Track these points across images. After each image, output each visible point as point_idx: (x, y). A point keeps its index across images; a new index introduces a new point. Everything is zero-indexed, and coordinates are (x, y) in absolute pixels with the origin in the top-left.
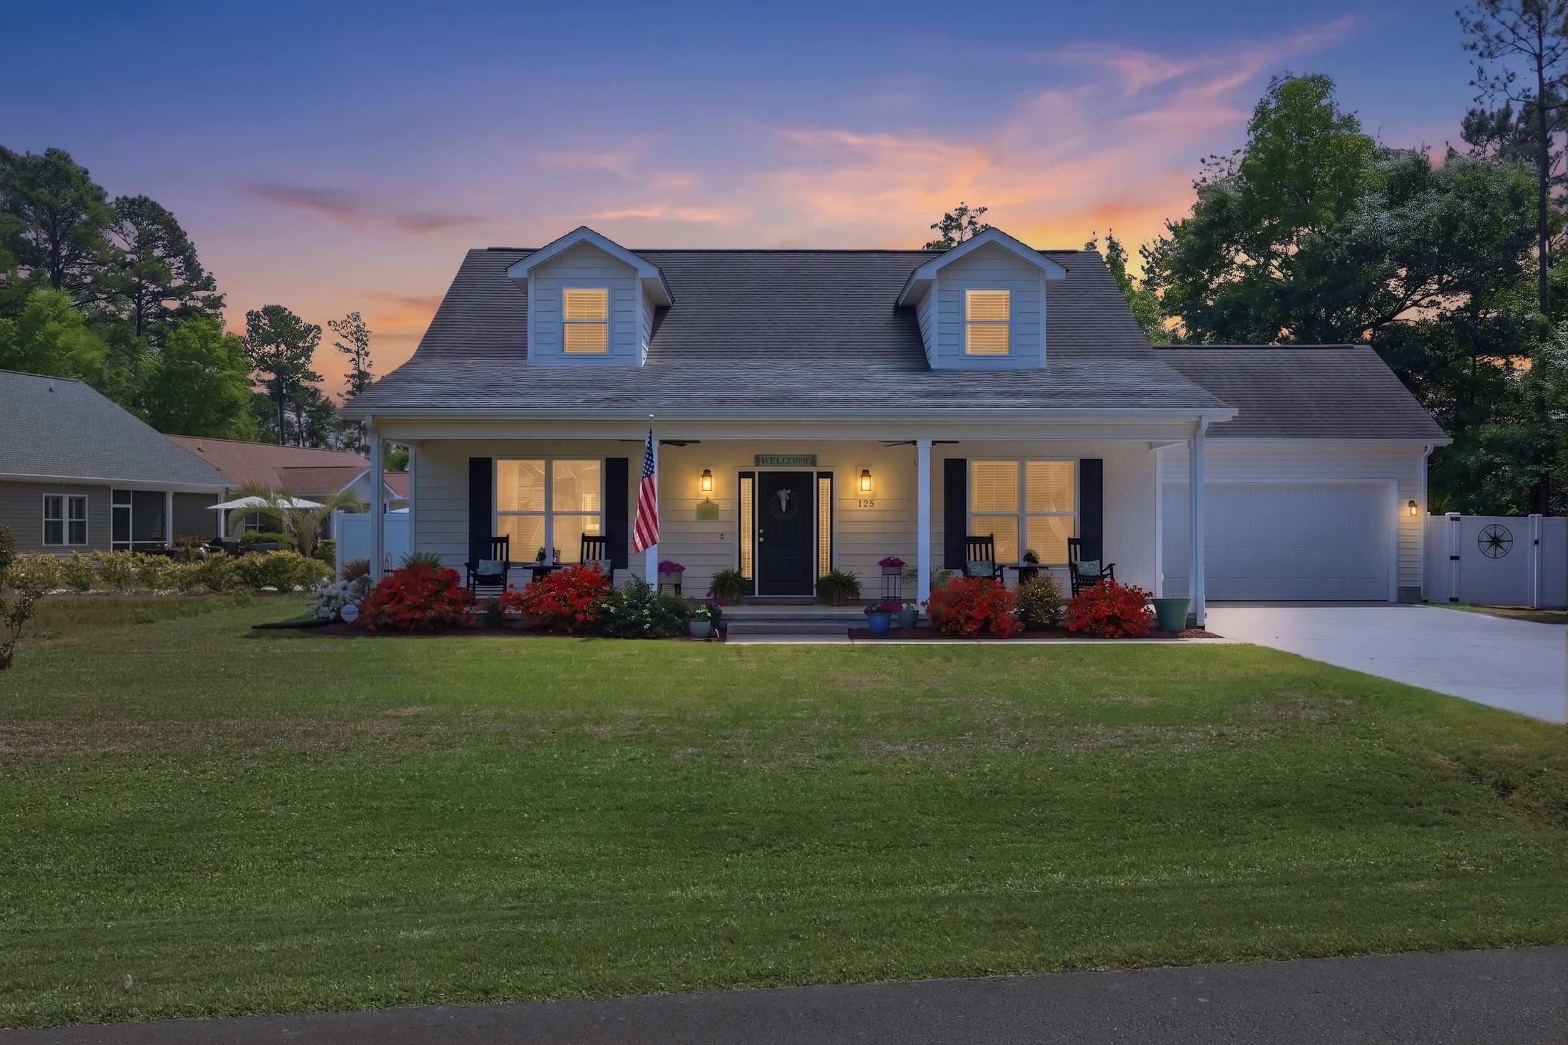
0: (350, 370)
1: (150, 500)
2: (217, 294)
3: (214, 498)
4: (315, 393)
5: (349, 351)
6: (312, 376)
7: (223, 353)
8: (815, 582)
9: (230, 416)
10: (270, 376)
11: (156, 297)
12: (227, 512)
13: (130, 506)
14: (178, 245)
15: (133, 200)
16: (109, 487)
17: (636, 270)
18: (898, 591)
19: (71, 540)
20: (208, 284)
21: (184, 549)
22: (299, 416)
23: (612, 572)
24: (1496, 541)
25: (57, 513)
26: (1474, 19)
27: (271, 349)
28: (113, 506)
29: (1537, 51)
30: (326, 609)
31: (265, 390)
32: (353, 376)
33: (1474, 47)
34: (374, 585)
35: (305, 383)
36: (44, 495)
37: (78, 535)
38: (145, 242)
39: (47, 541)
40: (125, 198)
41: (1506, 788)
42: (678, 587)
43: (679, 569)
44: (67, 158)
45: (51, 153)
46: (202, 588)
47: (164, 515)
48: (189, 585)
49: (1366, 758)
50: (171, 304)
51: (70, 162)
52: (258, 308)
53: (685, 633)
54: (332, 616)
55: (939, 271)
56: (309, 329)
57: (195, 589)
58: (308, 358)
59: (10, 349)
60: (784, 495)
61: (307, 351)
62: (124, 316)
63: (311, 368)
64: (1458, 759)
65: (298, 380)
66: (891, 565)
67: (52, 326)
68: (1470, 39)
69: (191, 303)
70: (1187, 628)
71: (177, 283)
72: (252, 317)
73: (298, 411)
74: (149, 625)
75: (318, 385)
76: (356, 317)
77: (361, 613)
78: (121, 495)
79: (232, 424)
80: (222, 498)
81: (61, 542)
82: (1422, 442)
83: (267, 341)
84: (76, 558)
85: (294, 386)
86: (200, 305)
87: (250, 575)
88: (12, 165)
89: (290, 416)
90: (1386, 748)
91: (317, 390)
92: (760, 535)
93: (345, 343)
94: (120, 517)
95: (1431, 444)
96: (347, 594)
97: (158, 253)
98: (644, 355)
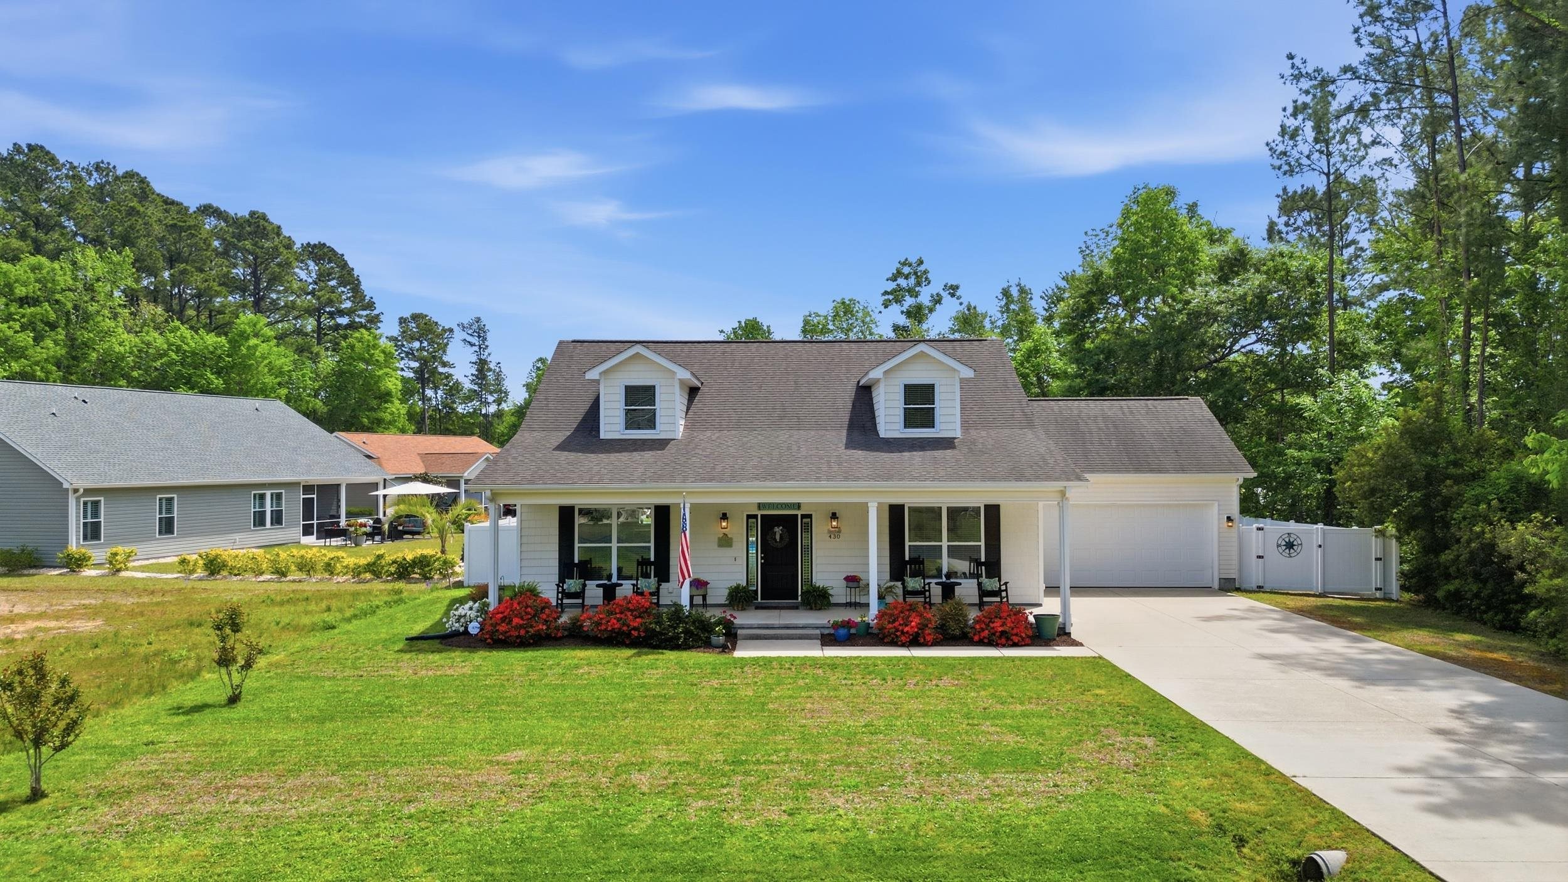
0: (474, 358)
1: (329, 491)
2: (376, 312)
3: (375, 486)
4: (448, 376)
5: (472, 345)
6: (444, 364)
7: (381, 358)
8: (800, 593)
9: (386, 402)
10: (416, 365)
11: (332, 315)
12: (385, 496)
13: (315, 496)
14: (349, 279)
15: (315, 245)
16: (299, 483)
17: (674, 373)
18: (858, 597)
19: (272, 524)
20: (370, 306)
21: (353, 528)
22: (436, 394)
23: (658, 589)
24: (1290, 545)
25: (262, 505)
26: (1281, 148)
27: (416, 345)
28: (302, 497)
29: (1326, 171)
30: (457, 625)
31: (412, 375)
32: (475, 363)
33: (1280, 168)
34: (491, 609)
35: (441, 370)
36: (253, 492)
37: (277, 519)
38: (323, 277)
39: (254, 525)
40: (309, 244)
41: (1241, 842)
42: (704, 597)
43: (706, 584)
44: (264, 217)
45: (253, 214)
46: (368, 576)
47: (339, 500)
48: (359, 574)
49: (1148, 815)
50: (344, 321)
51: (267, 221)
52: (407, 314)
53: (707, 645)
54: (461, 629)
55: (885, 372)
56: (444, 330)
57: (362, 576)
58: (444, 352)
59: (224, 361)
60: (778, 530)
61: (444, 348)
62: (309, 328)
63: (445, 359)
64: (1211, 815)
65: (436, 367)
66: (853, 581)
67: (253, 341)
68: (1277, 163)
69: (357, 320)
70: (1059, 635)
71: (348, 305)
72: (402, 321)
73: (436, 388)
74: (332, 632)
75: (451, 371)
76: (478, 320)
77: (482, 630)
78: (308, 489)
79: (387, 408)
80: (381, 486)
81: (265, 526)
82: (1234, 476)
83: (413, 338)
84: (278, 555)
85: (434, 372)
86: (363, 320)
87: (403, 568)
88: (226, 221)
89: (429, 393)
90: (1164, 805)
91: (451, 375)
92: (762, 558)
93: (469, 339)
94: (308, 503)
95: (1241, 477)
96: (473, 614)
97: (333, 283)
98: (682, 428)
